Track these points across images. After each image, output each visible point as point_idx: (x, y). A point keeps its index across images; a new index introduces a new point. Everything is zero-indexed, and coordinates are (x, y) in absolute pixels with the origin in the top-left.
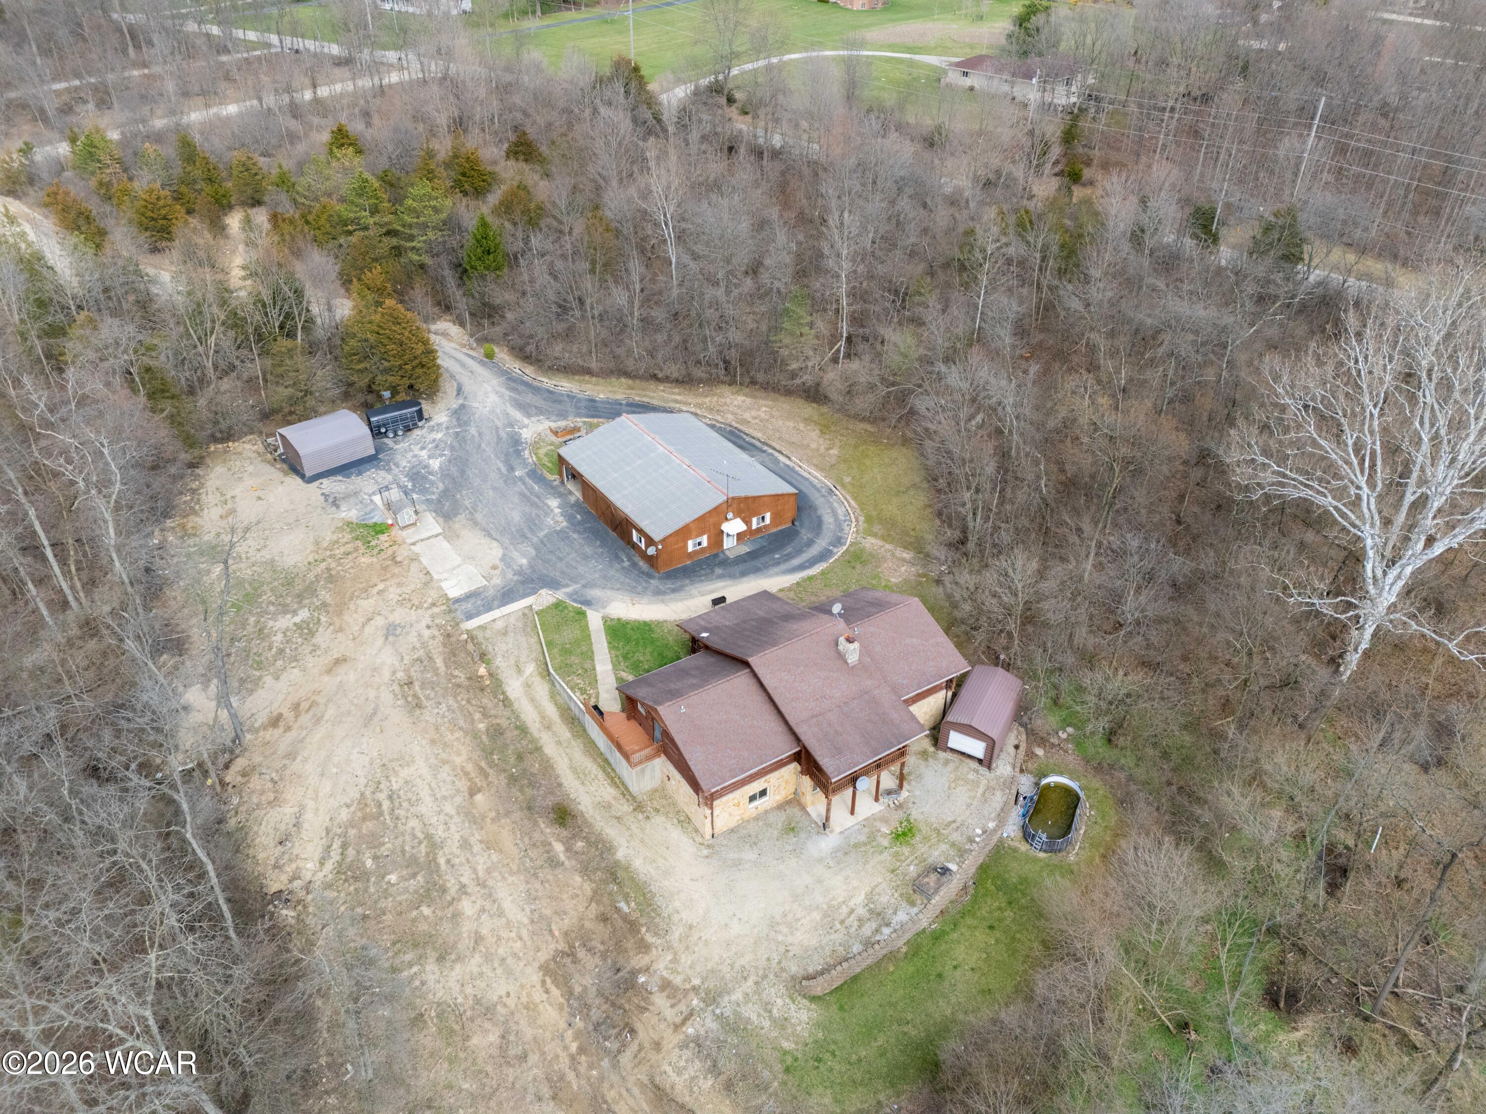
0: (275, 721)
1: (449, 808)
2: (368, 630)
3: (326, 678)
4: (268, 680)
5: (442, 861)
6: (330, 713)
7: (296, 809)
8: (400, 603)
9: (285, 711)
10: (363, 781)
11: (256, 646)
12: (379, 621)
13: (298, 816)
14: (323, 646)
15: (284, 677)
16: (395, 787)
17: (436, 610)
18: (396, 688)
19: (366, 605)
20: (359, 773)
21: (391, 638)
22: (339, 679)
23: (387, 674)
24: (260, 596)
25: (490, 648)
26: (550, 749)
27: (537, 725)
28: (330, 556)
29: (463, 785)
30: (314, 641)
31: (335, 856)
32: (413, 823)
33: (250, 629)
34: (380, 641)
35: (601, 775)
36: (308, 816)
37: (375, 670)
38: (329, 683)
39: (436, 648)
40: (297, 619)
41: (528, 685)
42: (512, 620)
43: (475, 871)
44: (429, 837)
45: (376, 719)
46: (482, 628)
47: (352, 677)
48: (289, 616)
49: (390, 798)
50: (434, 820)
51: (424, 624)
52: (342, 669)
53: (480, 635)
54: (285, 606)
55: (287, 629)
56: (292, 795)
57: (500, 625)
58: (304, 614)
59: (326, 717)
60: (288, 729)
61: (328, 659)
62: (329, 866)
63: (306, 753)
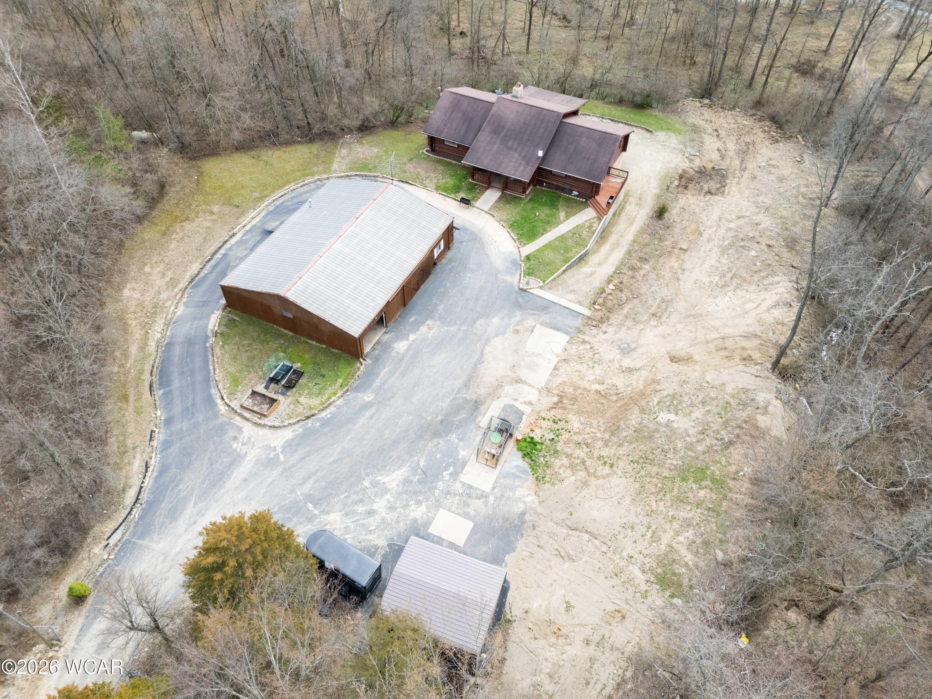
0: (747, 359)
1: (702, 254)
2: (639, 364)
3: (696, 357)
4: (729, 389)
5: (726, 243)
6: (713, 335)
7: (772, 310)
8: (600, 362)
9: (737, 359)
10: (730, 294)
11: (716, 423)
12: (627, 362)
13: (774, 307)
14: (675, 379)
15: (717, 382)
16: (717, 278)
17: (587, 338)
18: (664, 319)
19: (620, 381)
20: (727, 298)
21: (633, 346)
22: (689, 350)
23: (660, 330)
24: (676, 467)
25: (592, 293)
26: (629, 237)
27: (620, 249)
28: (591, 457)
29: (686, 256)
30: (678, 389)
31: (770, 280)
32: (724, 261)
33: (708, 441)
34: (640, 350)
35: (623, 214)
36: (769, 302)
37: (664, 337)
38: (697, 354)
39: (616, 318)
40: (672, 417)
41: (599, 265)
42: (560, 292)
43: (716, 231)
44: (723, 254)
45: (693, 313)
46: (580, 303)
47: (681, 344)
48: (675, 425)
49: (724, 276)
50: (714, 255)
51: (606, 336)
52: (681, 354)
53: (587, 303)
54: (669, 438)
55: (685, 415)
56: (769, 318)
57: (571, 297)
58: (664, 417)
59: (717, 336)
60: (743, 348)
61: (683, 368)
62: (777, 279)
63: (746, 329)
